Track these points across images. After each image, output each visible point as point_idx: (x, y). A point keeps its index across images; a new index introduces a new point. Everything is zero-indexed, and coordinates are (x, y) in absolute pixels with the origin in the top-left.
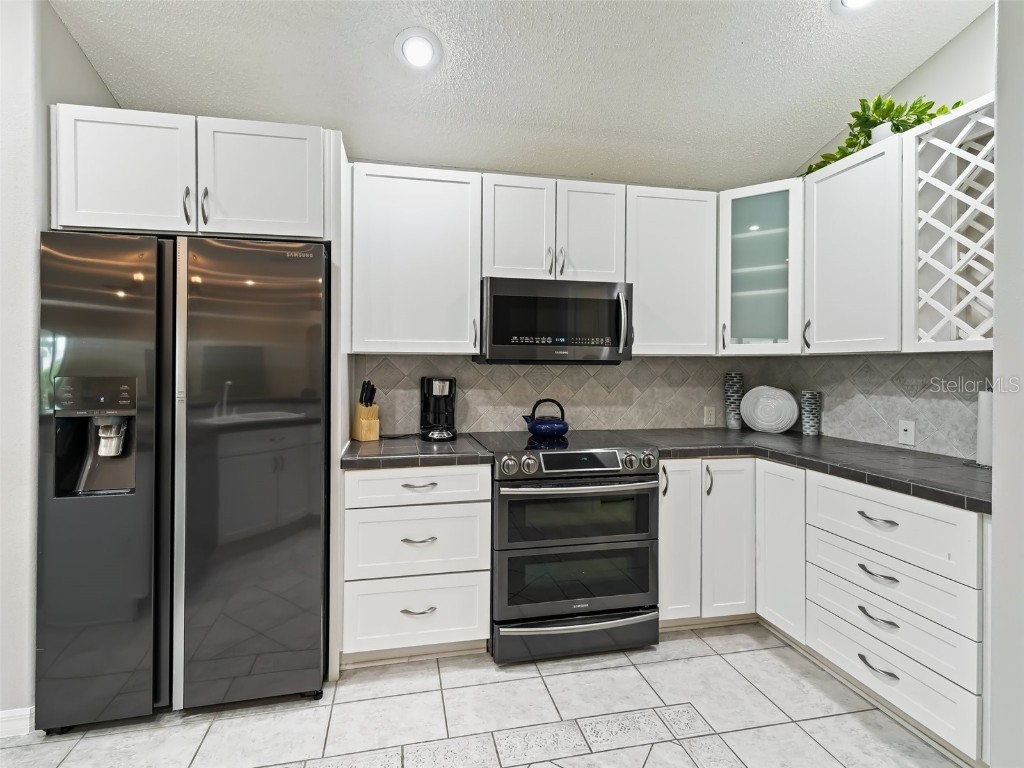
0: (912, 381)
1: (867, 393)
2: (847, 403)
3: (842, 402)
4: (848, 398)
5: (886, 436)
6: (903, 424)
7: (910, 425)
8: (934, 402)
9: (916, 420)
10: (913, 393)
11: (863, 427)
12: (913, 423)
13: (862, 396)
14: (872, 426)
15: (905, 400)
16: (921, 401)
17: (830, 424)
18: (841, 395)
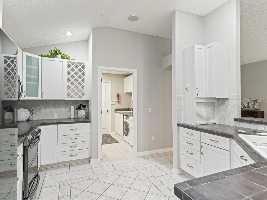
0: (56, 105)
1: (46, 108)
2: (40, 111)
3: (39, 111)
4: (40, 110)
5: (50, 117)
6: (54, 114)
7: (56, 114)
8: (60, 109)
9: (57, 113)
10: (56, 107)
11: (45, 116)
12: (56, 113)
13: (44, 109)
14: (47, 115)
15: (55, 109)
16: (58, 109)
17: (35, 117)
18: (38, 109)
